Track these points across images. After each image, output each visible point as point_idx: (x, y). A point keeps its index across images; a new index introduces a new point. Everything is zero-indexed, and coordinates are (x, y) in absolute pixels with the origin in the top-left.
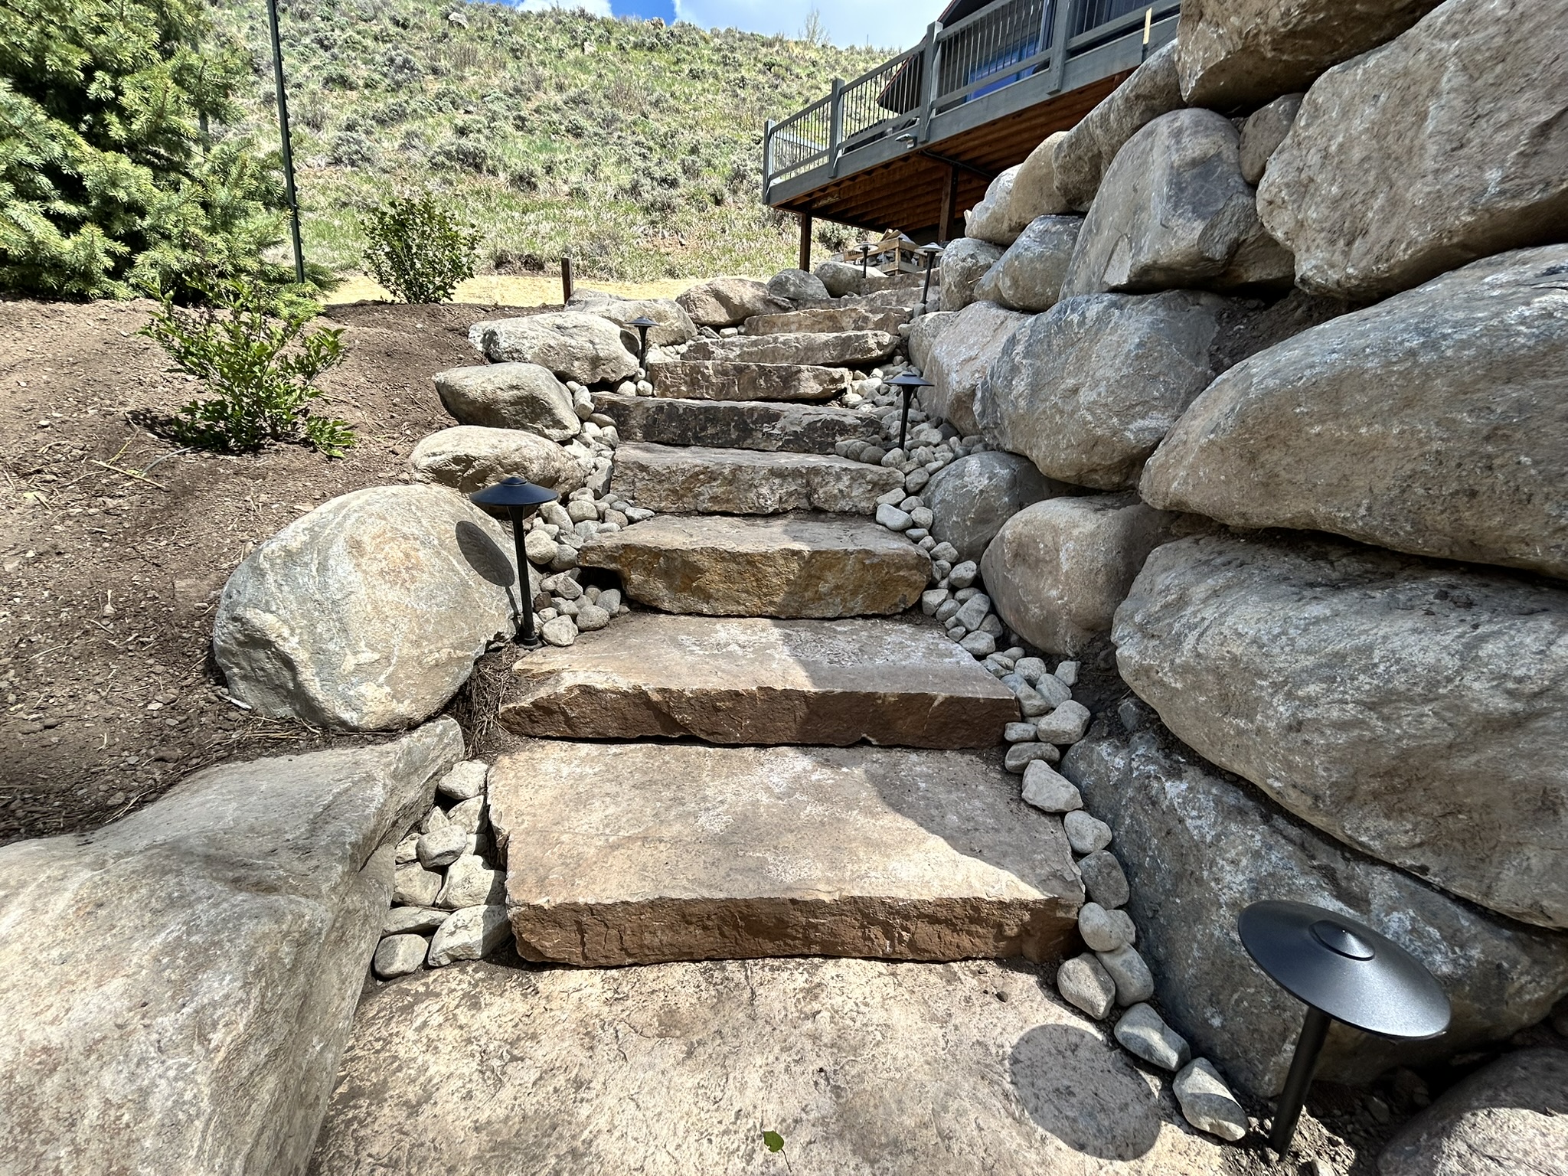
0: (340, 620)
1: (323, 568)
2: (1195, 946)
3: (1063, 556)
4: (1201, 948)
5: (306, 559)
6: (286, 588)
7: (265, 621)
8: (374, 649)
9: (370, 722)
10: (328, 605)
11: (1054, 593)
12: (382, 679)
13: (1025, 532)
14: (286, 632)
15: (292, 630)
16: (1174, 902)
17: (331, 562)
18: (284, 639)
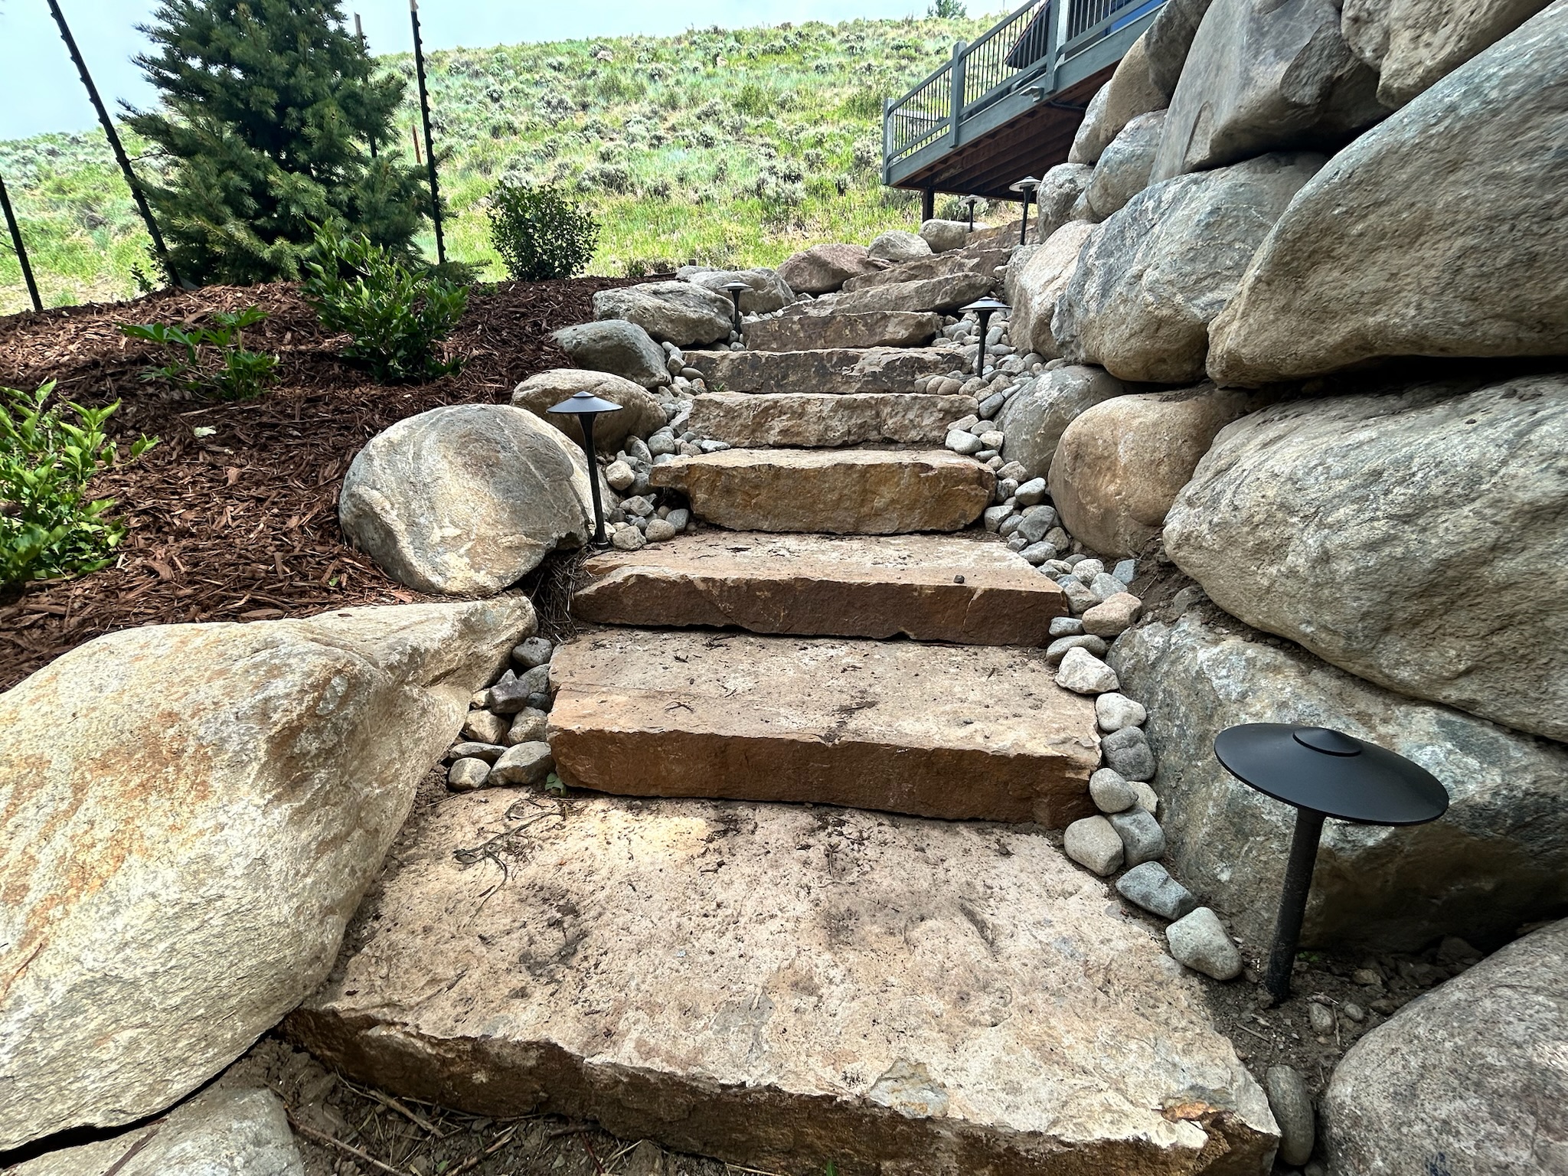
0: (429, 499)
1: (417, 456)
2: (1211, 803)
3: (1121, 449)
4: (1216, 805)
5: (404, 449)
6: (388, 471)
7: (374, 497)
8: (457, 526)
9: (454, 586)
10: (420, 486)
11: (1112, 488)
12: (462, 551)
13: (1084, 431)
14: (388, 507)
15: (392, 505)
16: (1196, 766)
17: (424, 452)
18: (387, 512)
